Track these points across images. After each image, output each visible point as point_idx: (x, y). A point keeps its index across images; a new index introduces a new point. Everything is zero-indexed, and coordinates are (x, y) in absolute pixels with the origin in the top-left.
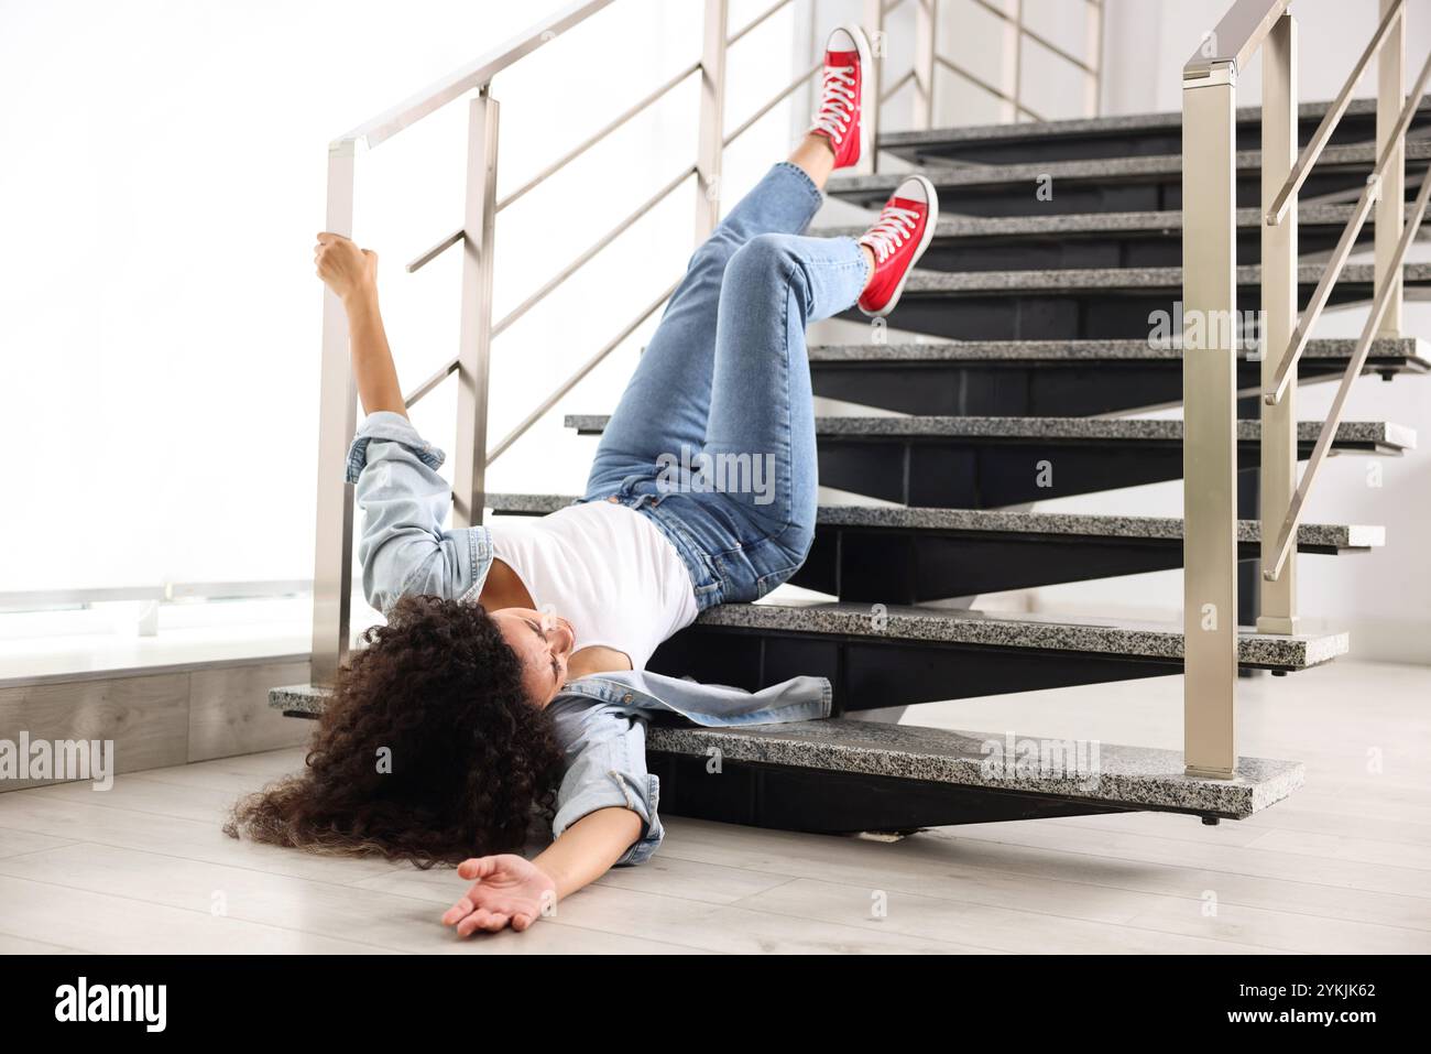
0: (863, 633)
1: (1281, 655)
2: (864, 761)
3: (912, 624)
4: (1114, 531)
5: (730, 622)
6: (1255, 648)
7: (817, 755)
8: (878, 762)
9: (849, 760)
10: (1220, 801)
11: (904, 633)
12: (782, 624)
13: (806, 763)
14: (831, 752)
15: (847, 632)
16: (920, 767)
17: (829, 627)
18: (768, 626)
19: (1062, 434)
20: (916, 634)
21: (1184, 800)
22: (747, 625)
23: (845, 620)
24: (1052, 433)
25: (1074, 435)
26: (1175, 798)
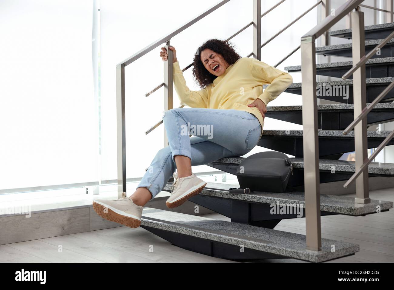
0: (248, 200)
1: (350, 212)
2: (228, 240)
3: (260, 198)
4: (328, 168)
5: (218, 196)
6: (344, 209)
7: (218, 238)
8: (231, 241)
9: (225, 240)
10: (309, 258)
11: (258, 201)
12: (230, 197)
13: (216, 240)
14: (221, 237)
15: (245, 200)
16: (241, 243)
17: (241, 198)
18: (227, 197)
19: (331, 136)
20: (261, 201)
21: (301, 257)
22: (222, 197)
23: (244, 196)
24: (328, 135)
25: (334, 136)
26: (299, 257)
